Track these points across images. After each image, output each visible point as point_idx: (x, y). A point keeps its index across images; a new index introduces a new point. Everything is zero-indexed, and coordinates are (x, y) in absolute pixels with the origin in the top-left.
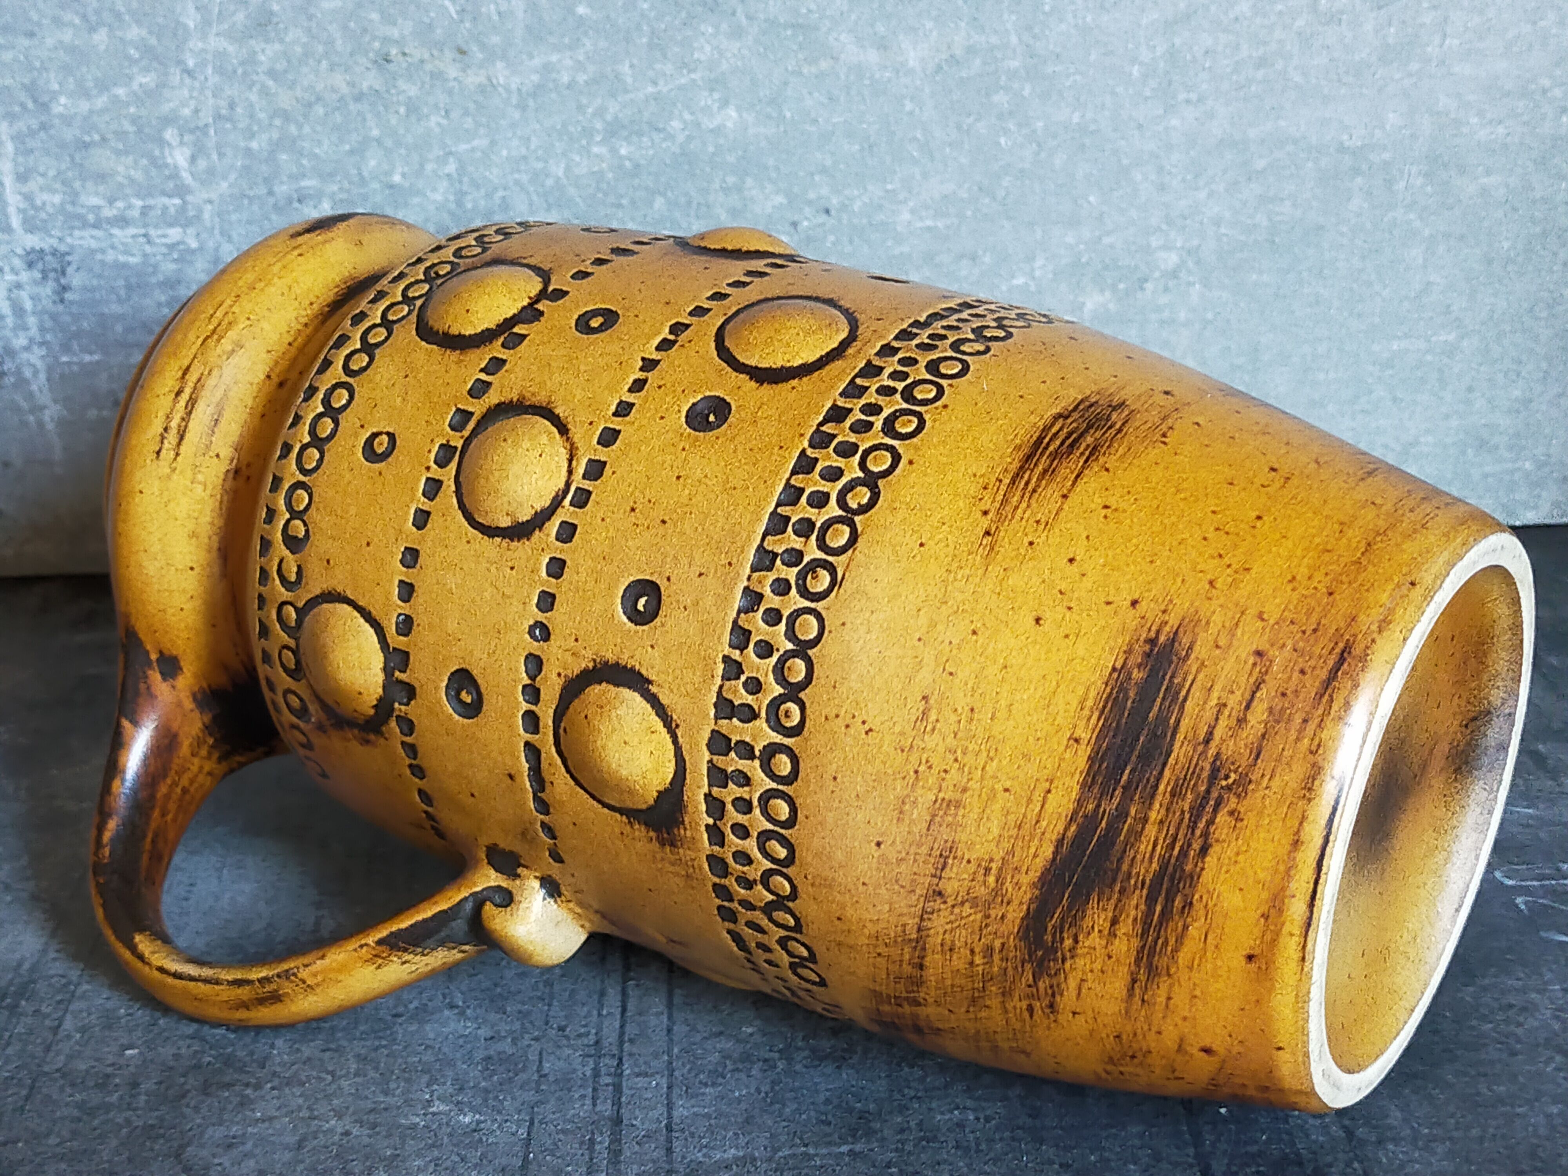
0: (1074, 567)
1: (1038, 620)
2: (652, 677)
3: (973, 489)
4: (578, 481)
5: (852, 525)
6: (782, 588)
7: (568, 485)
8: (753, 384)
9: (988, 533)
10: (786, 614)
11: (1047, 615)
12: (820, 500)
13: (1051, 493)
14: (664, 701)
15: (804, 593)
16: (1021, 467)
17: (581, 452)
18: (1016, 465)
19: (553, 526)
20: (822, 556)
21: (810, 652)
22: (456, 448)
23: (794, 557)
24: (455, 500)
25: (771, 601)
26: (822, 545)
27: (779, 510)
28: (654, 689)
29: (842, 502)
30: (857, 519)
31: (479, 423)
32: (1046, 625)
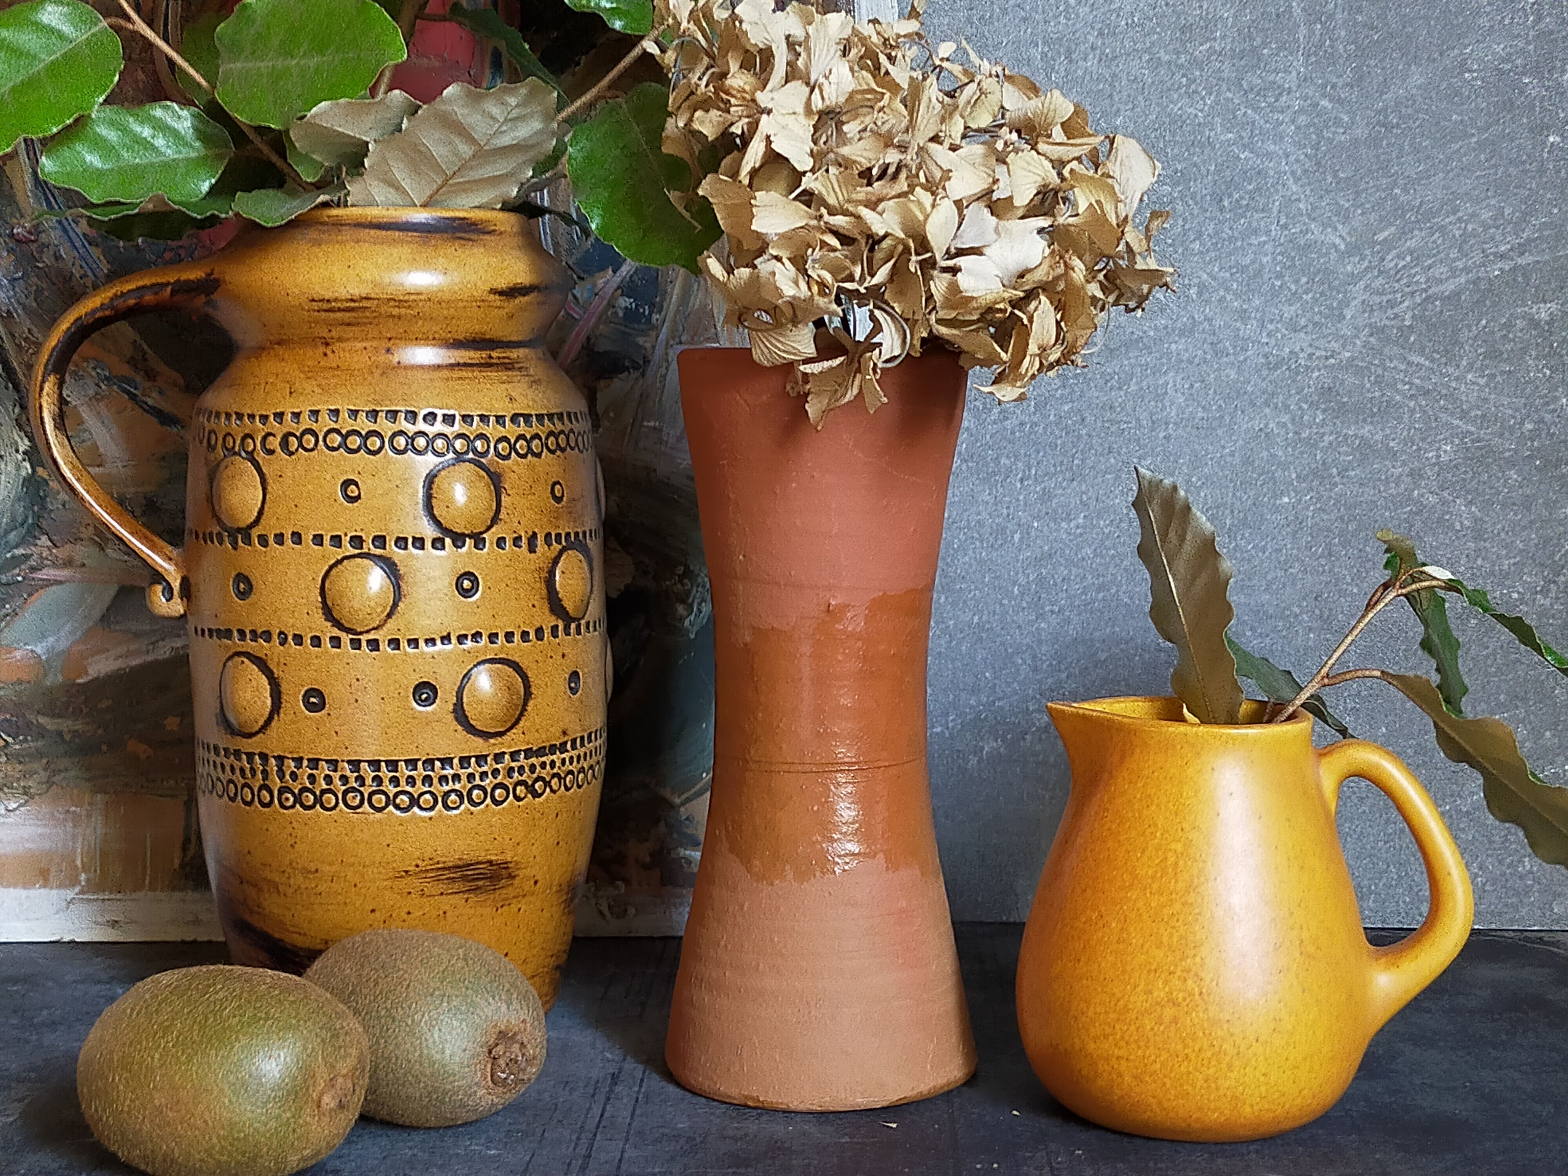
0: (405, 916)
1: (373, 911)
2: (282, 715)
3: (427, 856)
4: (364, 638)
5: (387, 805)
6: (344, 779)
7: (361, 633)
8: (451, 708)
9: (406, 872)
10: (332, 787)
11: (377, 914)
12: (395, 781)
13: (442, 887)
14: (274, 724)
15: (345, 793)
16: (449, 868)
17: (381, 632)
18: (451, 864)
19: (336, 632)
20: (366, 796)
21: (318, 806)
22: (362, 548)
23: (361, 780)
24: (332, 562)
25: (336, 776)
26: (371, 794)
27: (383, 764)
28: (276, 717)
29: (396, 795)
30: (391, 808)
31: (380, 557)
32: (372, 915)
